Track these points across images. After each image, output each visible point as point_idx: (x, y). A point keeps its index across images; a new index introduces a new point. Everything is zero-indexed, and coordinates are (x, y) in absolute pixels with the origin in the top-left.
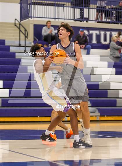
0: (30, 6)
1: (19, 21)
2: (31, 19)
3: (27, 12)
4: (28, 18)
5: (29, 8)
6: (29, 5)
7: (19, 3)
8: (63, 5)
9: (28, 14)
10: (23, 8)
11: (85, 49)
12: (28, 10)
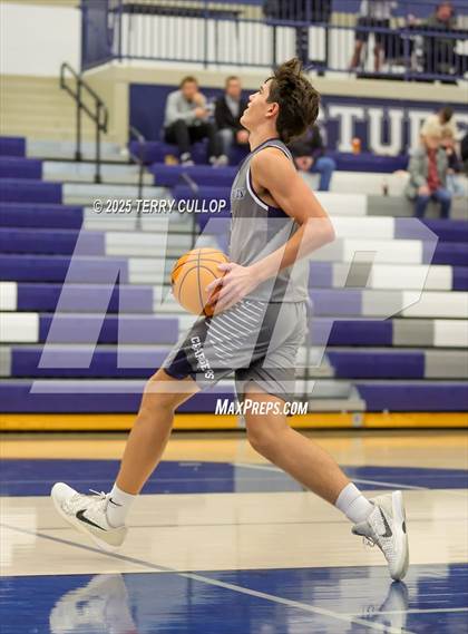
8: (234, 16)
9: (110, 44)
11: (313, 170)
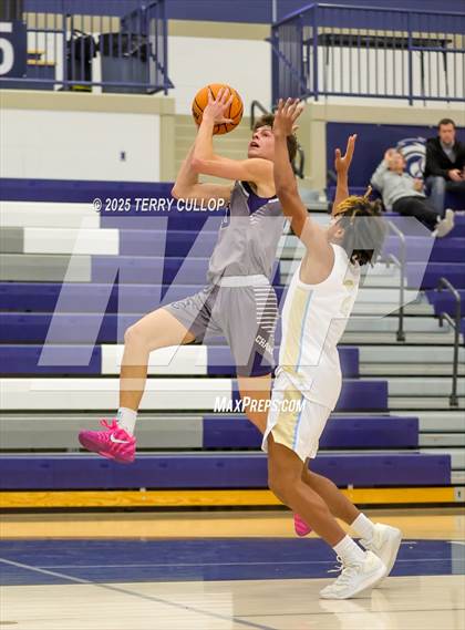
0: (312, 48)
1: (269, 110)
2: (315, 103)
3: (299, 74)
4: (305, 99)
5: (305, 60)
6: (305, 48)
7: (267, 40)
10: (284, 57)
12: (304, 66)
